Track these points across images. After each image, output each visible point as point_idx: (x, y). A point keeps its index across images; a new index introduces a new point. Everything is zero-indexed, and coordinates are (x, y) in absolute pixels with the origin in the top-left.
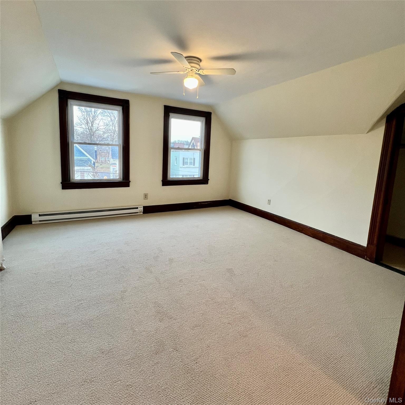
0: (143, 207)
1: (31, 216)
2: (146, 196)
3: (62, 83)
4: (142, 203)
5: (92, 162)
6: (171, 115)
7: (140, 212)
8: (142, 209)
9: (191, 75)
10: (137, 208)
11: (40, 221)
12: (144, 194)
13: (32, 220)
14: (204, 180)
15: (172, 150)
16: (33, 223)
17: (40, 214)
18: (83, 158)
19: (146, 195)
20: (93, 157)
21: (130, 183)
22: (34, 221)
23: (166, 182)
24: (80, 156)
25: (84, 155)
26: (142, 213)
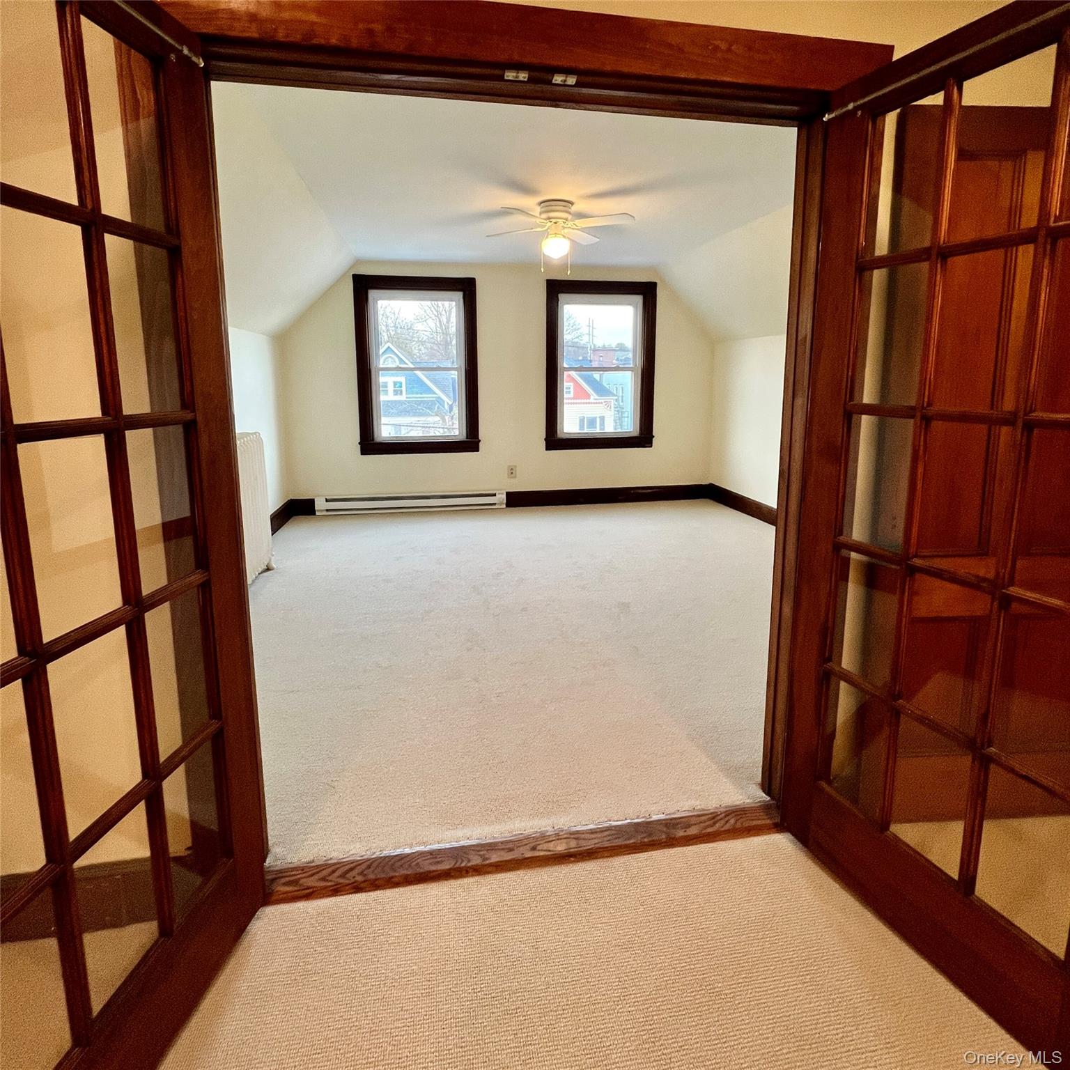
0: (507, 493)
1: (313, 500)
2: (512, 472)
3: (358, 262)
4: (504, 486)
5: (446, 406)
6: (562, 297)
7: (501, 504)
8: (504, 496)
9: (554, 232)
10: (495, 495)
11: (327, 510)
12: (509, 466)
13: (316, 508)
14: (644, 438)
15: (565, 372)
16: (317, 513)
17: (328, 498)
18: (427, 398)
19: (512, 469)
20: (448, 396)
21: (480, 443)
22: (319, 511)
23: (555, 441)
24: (421, 394)
25: (430, 391)
26: (505, 506)
